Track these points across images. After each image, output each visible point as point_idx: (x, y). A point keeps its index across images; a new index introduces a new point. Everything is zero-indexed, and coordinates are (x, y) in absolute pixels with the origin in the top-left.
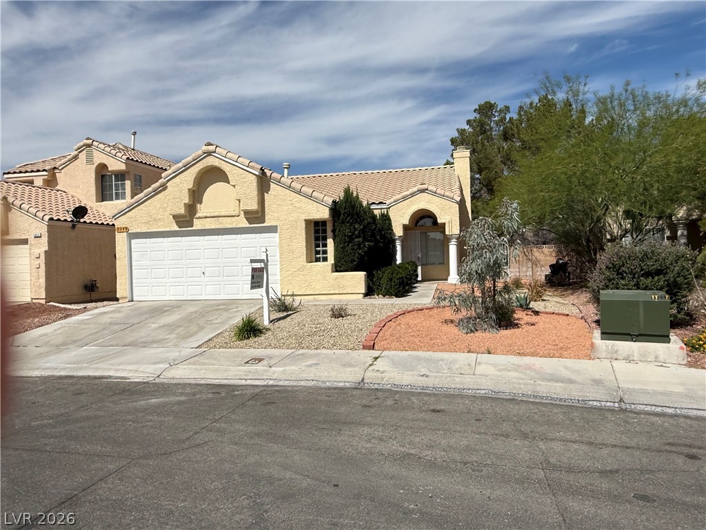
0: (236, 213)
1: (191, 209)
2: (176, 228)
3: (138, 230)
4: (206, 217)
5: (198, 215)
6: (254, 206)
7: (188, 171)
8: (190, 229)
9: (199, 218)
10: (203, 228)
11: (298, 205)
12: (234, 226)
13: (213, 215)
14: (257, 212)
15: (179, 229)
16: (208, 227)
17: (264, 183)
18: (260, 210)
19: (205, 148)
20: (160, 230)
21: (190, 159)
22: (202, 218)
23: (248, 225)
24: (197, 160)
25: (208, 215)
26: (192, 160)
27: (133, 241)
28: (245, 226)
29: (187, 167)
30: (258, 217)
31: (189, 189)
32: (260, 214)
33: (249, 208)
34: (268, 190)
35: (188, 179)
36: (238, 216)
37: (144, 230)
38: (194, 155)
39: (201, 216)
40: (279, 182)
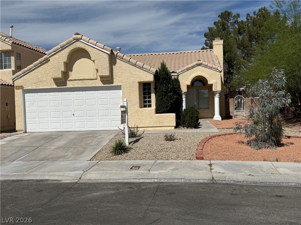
0: (95, 77)
1: (65, 75)
2: (55, 86)
3: (30, 88)
4: (75, 80)
5: (70, 79)
6: (107, 73)
7: (64, 51)
8: (65, 87)
9: (71, 80)
10: (73, 87)
11: (134, 73)
12: (93, 85)
13: (80, 78)
14: (108, 77)
15: (57, 87)
16: (76, 86)
17: (112, 59)
18: (110, 76)
19: (75, 36)
20: (45, 88)
21: (64, 43)
22: (73, 80)
23: (102, 85)
24: (69, 44)
25: (77, 78)
26: (66, 43)
27: (26, 95)
28: (101, 86)
29: (63, 48)
30: (109, 80)
31: (64, 62)
32: (110, 78)
33: (104, 74)
34: (115, 63)
35: (63, 56)
36: (96, 79)
37: (34, 87)
38: (67, 41)
39: (72, 79)
40: (122, 59)
